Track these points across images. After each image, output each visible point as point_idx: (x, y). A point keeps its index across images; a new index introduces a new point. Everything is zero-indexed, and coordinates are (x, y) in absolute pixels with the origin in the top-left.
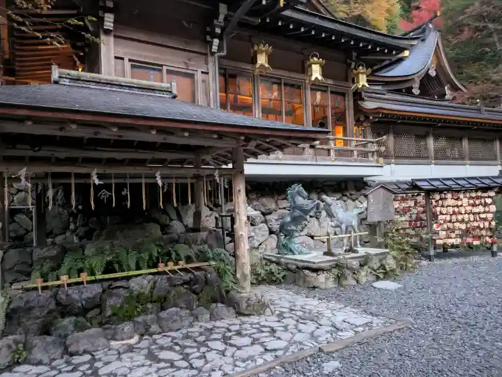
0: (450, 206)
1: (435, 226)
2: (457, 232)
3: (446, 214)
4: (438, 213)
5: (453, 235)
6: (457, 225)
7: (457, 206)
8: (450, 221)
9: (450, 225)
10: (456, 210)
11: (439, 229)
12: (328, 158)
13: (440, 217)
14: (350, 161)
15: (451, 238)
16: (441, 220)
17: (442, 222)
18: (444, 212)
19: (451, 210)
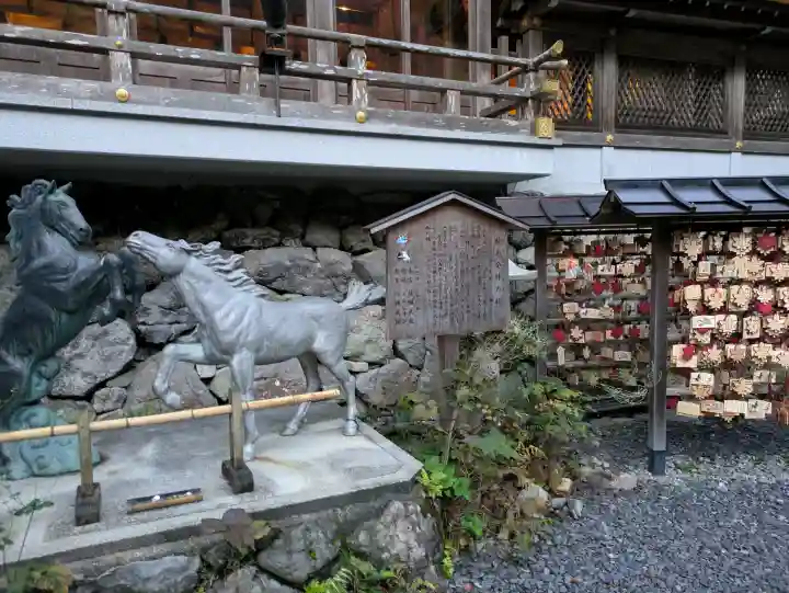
0: (740, 282)
1: (677, 350)
2: (760, 376)
3: (724, 310)
4: (691, 307)
5: (744, 387)
6: (763, 351)
7: (771, 283)
8: (736, 337)
9: (736, 352)
10: (765, 296)
11: (693, 363)
12: (340, 109)
13: (698, 321)
14: (430, 124)
15: (735, 396)
16: (702, 331)
17: (706, 339)
18: (716, 304)
19: (742, 295)
